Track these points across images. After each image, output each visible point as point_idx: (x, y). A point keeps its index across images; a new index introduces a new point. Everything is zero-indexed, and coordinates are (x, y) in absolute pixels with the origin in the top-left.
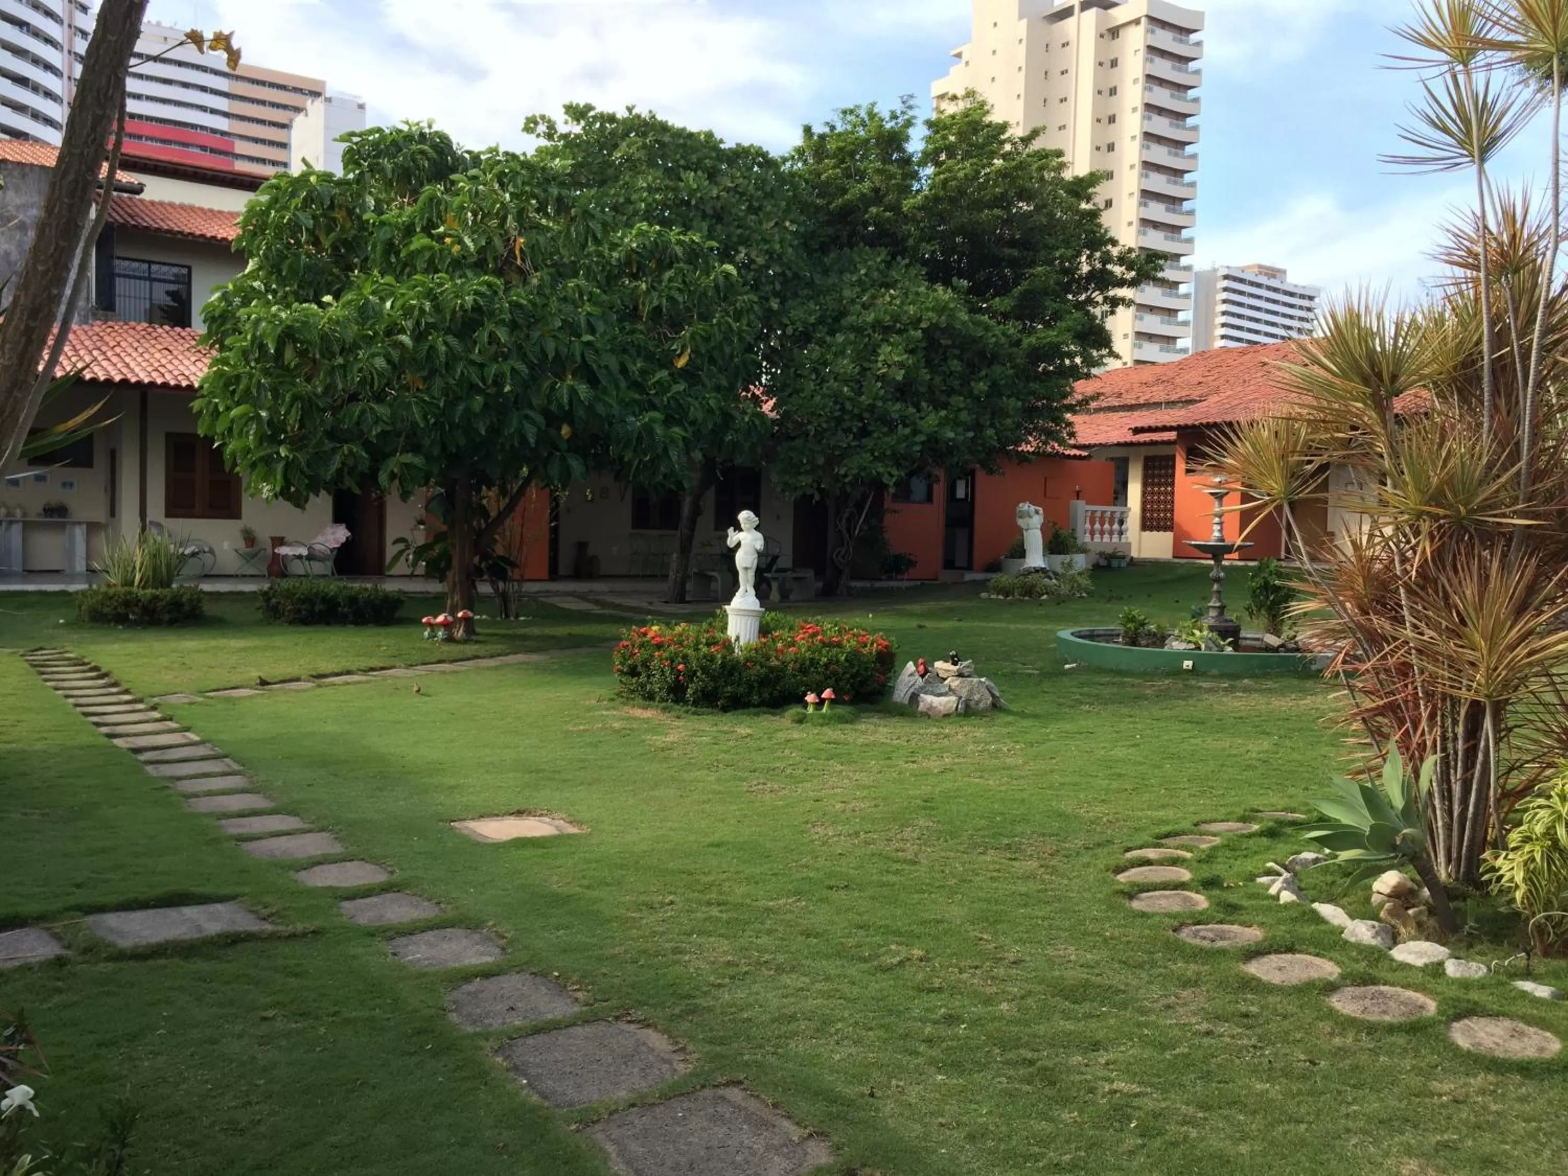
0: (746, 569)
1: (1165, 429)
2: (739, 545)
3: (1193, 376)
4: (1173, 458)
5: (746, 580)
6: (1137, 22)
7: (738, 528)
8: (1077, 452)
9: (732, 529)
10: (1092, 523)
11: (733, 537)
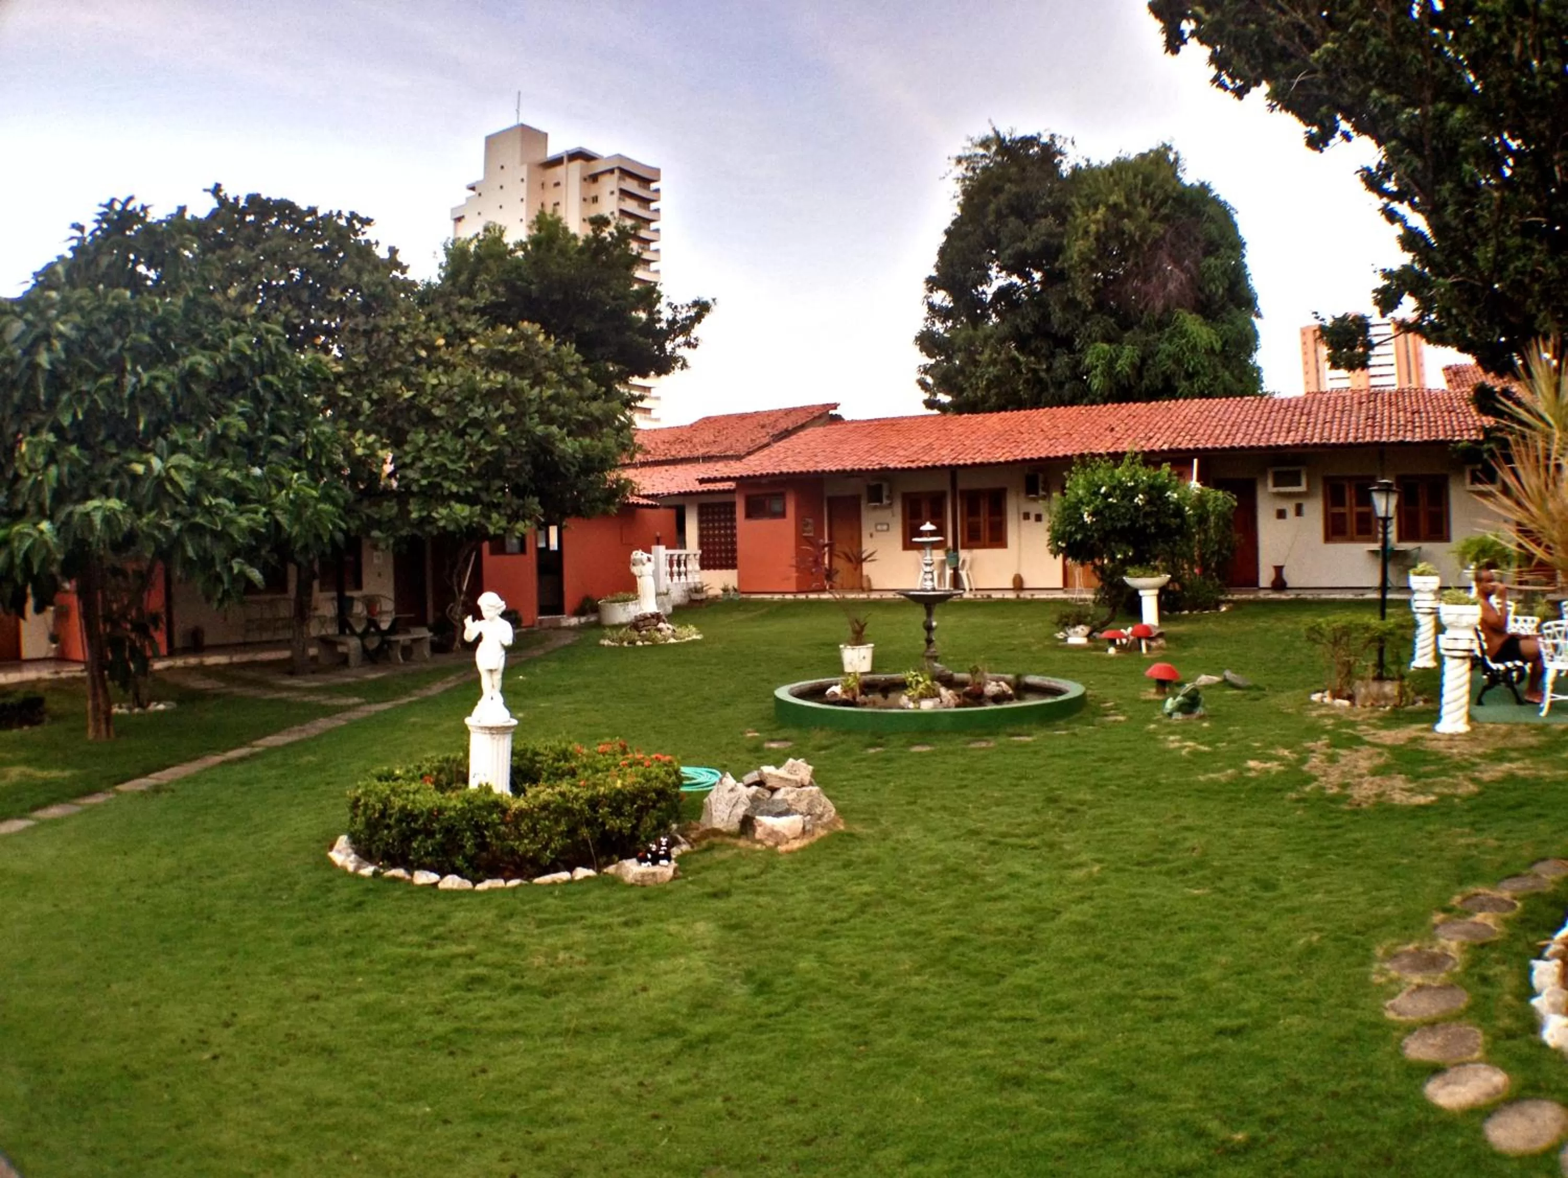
0: (491, 671)
1: (722, 480)
2: (479, 638)
3: (708, 436)
4: (733, 505)
5: (491, 686)
6: (611, 171)
7: (478, 615)
8: (645, 501)
9: (470, 618)
10: (671, 565)
11: (471, 628)
